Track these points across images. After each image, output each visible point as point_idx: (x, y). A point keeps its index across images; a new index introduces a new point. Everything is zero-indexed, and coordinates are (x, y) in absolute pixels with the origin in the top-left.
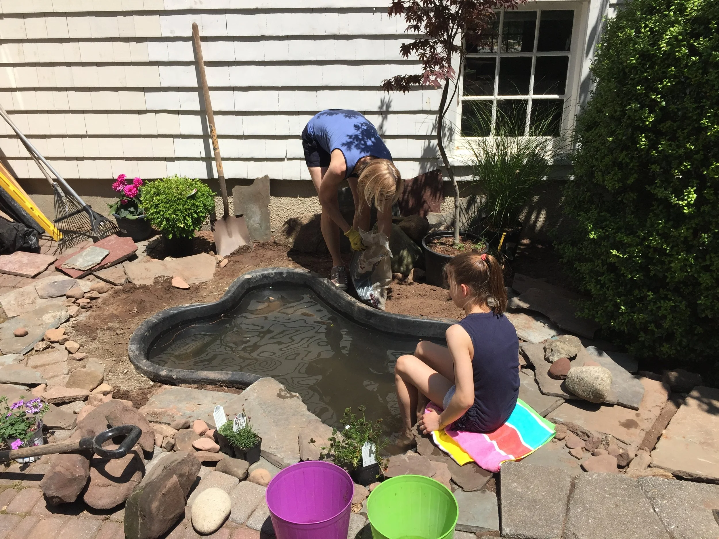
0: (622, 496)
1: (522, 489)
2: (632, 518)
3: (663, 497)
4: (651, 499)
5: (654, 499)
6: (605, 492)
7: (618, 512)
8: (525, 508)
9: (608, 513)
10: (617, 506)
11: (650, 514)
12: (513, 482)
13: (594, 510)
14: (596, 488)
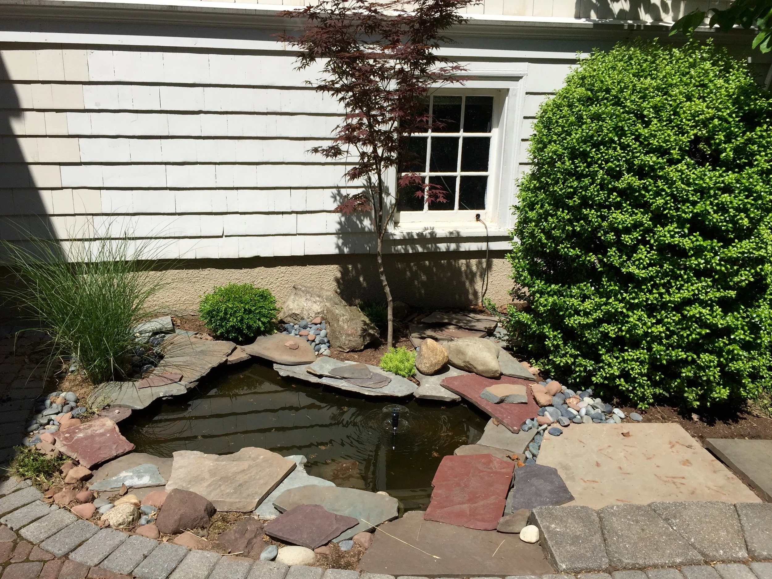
0: (644, 521)
1: (561, 528)
2: (659, 537)
3: (675, 517)
4: (666, 520)
5: (669, 520)
6: (628, 519)
7: (646, 535)
8: (571, 545)
9: (638, 538)
10: (643, 530)
11: (671, 532)
12: (551, 523)
13: (627, 537)
14: (621, 518)
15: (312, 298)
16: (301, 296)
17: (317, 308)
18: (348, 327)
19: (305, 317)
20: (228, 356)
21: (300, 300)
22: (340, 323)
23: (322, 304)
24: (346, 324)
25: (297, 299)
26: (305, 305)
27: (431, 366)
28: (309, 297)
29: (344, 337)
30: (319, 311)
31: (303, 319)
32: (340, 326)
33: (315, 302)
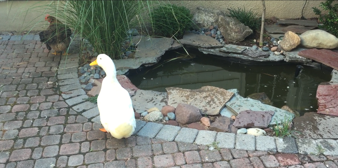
15: (209, 14)
16: (202, 13)
17: (212, 20)
18: (236, 28)
19: (206, 25)
20: (172, 45)
21: (202, 15)
22: (230, 26)
23: (214, 18)
24: (234, 26)
25: (200, 15)
26: (205, 18)
27: (290, 46)
28: (207, 14)
29: (233, 34)
30: (213, 21)
31: (204, 26)
32: (231, 27)
33: (210, 16)
